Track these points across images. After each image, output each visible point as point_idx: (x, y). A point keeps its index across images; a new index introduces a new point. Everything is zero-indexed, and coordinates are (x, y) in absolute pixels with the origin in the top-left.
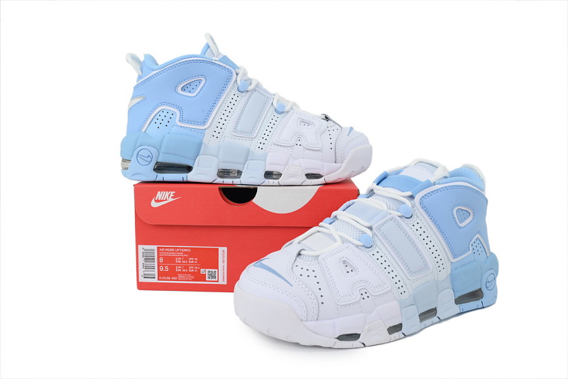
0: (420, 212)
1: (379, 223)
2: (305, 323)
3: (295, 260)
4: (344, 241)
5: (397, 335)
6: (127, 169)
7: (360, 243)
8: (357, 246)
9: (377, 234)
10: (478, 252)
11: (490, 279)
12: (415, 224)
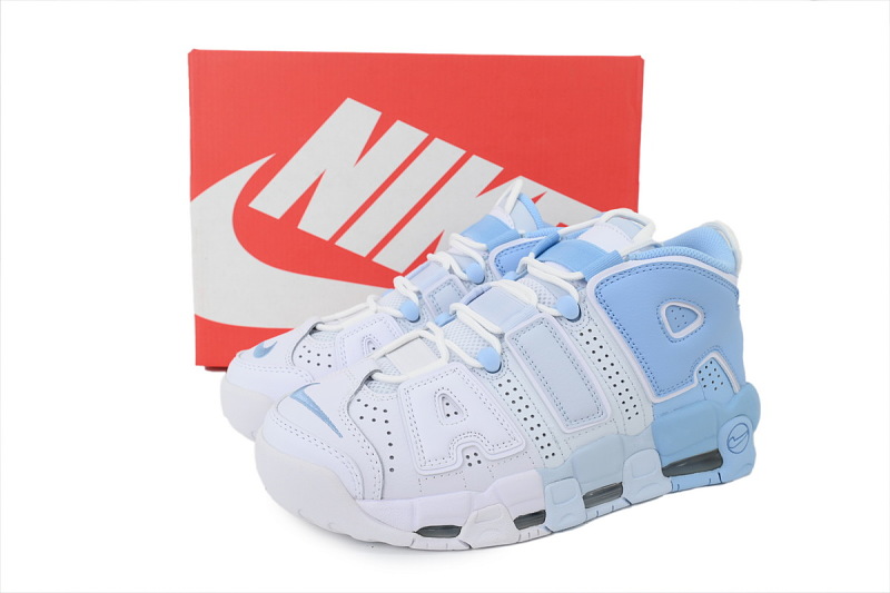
0: (594, 310)
1: (516, 329)
2: (361, 503)
3: (359, 389)
4: (452, 357)
5: (533, 530)
7: (476, 364)
8: (473, 369)
9: (511, 347)
10: (714, 385)
11: (736, 434)
12: (585, 331)
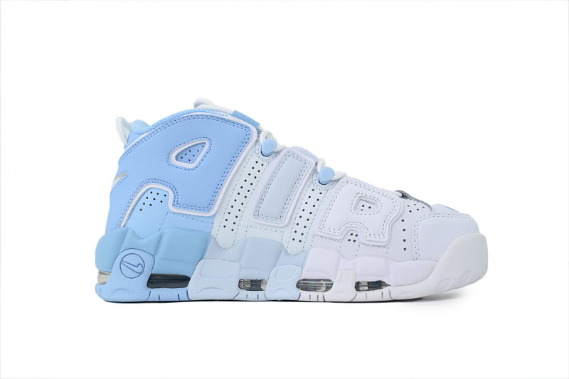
6: (104, 283)
